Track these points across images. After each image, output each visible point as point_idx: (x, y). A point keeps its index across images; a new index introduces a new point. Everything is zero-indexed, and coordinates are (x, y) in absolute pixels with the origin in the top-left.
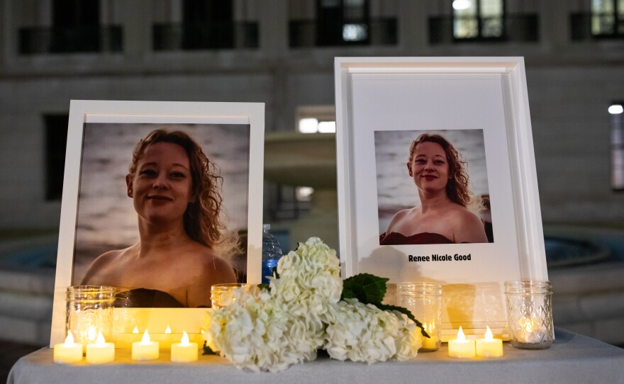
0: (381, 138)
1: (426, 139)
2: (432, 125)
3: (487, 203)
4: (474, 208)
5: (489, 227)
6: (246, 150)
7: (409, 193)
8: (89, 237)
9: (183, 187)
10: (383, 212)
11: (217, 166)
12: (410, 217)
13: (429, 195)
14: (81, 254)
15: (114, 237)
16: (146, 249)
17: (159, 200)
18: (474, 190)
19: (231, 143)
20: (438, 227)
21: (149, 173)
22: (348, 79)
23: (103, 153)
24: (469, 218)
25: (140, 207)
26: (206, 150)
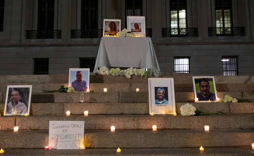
0: (131, 23)
1: (135, 24)
2: (136, 22)
3: (141, 29)
4: (140, 29)
5: (141, 31)
6: (119, 23)
7: (134, 28)
8: (106, 30)
9: (114, 26)
10: (131, 30)
11: (117, 25)
12: (134, 30)
13: (136, 28)
14: (105, 31)
15: (108, 30)
16: (111, 31)
17: (112, 27)
18: (140, 28)
19: (118, 23)
20: (136, 31)
21: (111, 25)
22: (128, 18)
23: (107, 23)
24: (139, 30)
25: (110, 28)
26: (116, 23)
